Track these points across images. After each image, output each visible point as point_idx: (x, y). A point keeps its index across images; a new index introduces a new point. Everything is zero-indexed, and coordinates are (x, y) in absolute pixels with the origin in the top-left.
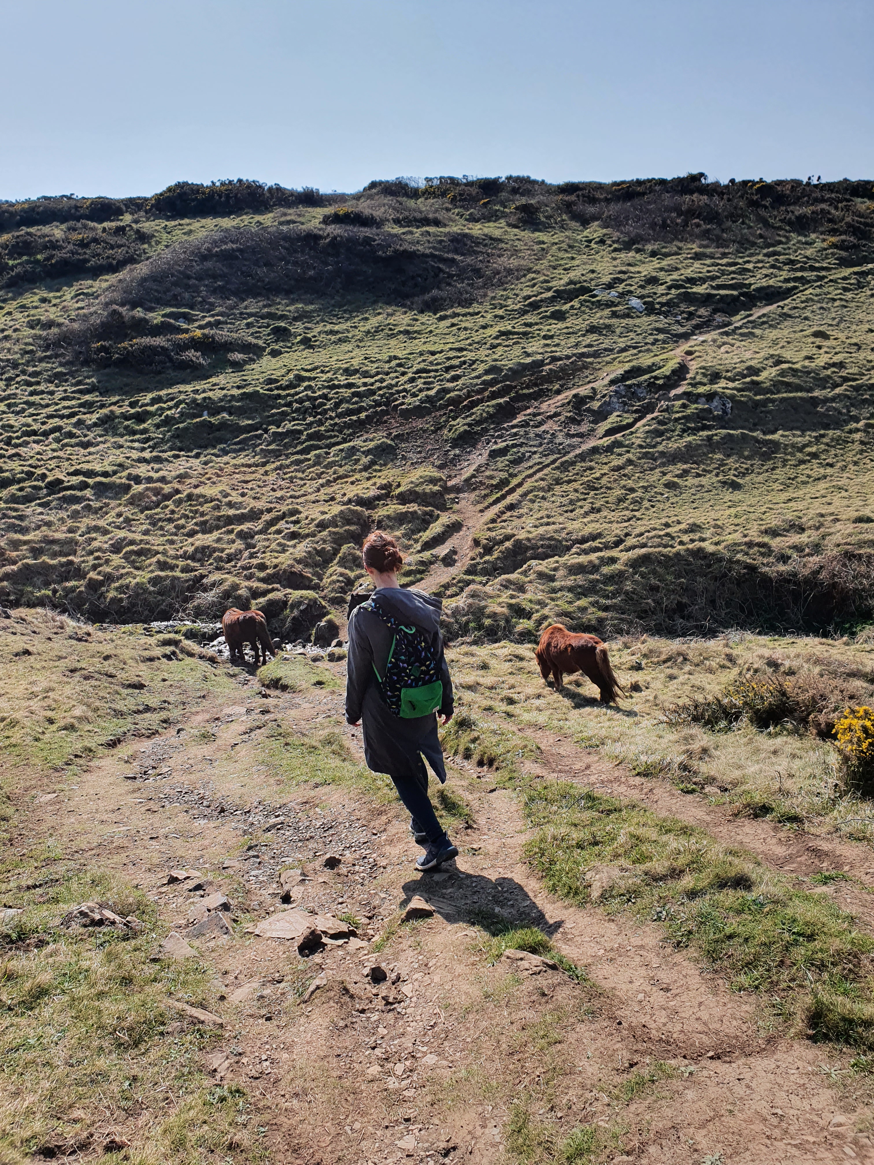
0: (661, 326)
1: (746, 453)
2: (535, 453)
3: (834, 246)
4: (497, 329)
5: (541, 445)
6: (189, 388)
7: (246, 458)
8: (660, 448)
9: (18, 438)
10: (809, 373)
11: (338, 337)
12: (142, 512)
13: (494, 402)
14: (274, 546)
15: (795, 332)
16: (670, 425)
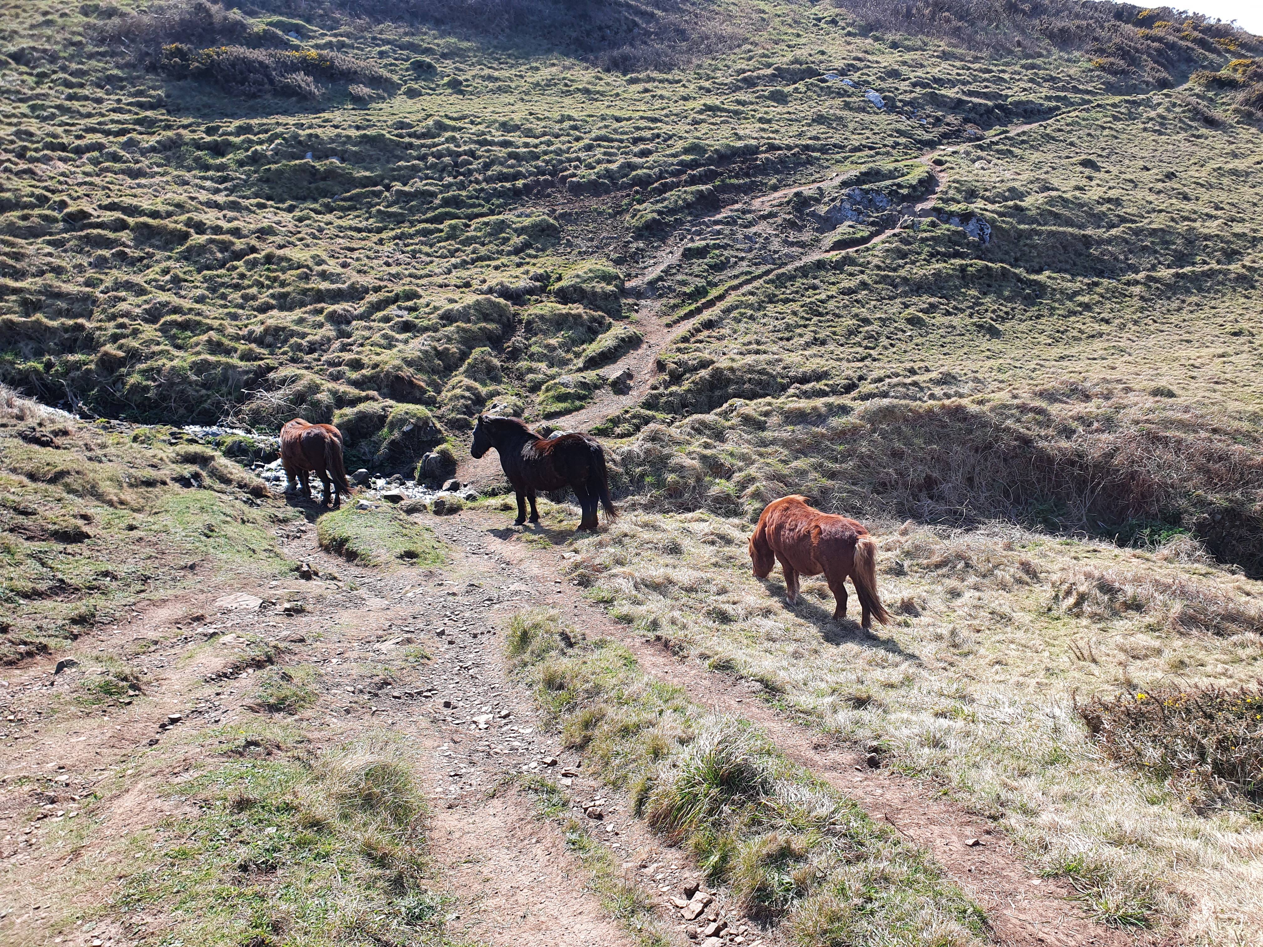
0: (903, 128)
1: (1006, 293)
2: (742, 259)
3: (1102, 68)
4: (702, 102)
5: (750, 250)
6: (291, 120)
7: (357, 220)
8: (902, 273)
9: (36, 150)
10: (1082, 205)
11: (497, 84)
12: (199, 271)
13: (694, 188)
14: (377, 338)
15: (1060, 157)
16: (915, 246)
